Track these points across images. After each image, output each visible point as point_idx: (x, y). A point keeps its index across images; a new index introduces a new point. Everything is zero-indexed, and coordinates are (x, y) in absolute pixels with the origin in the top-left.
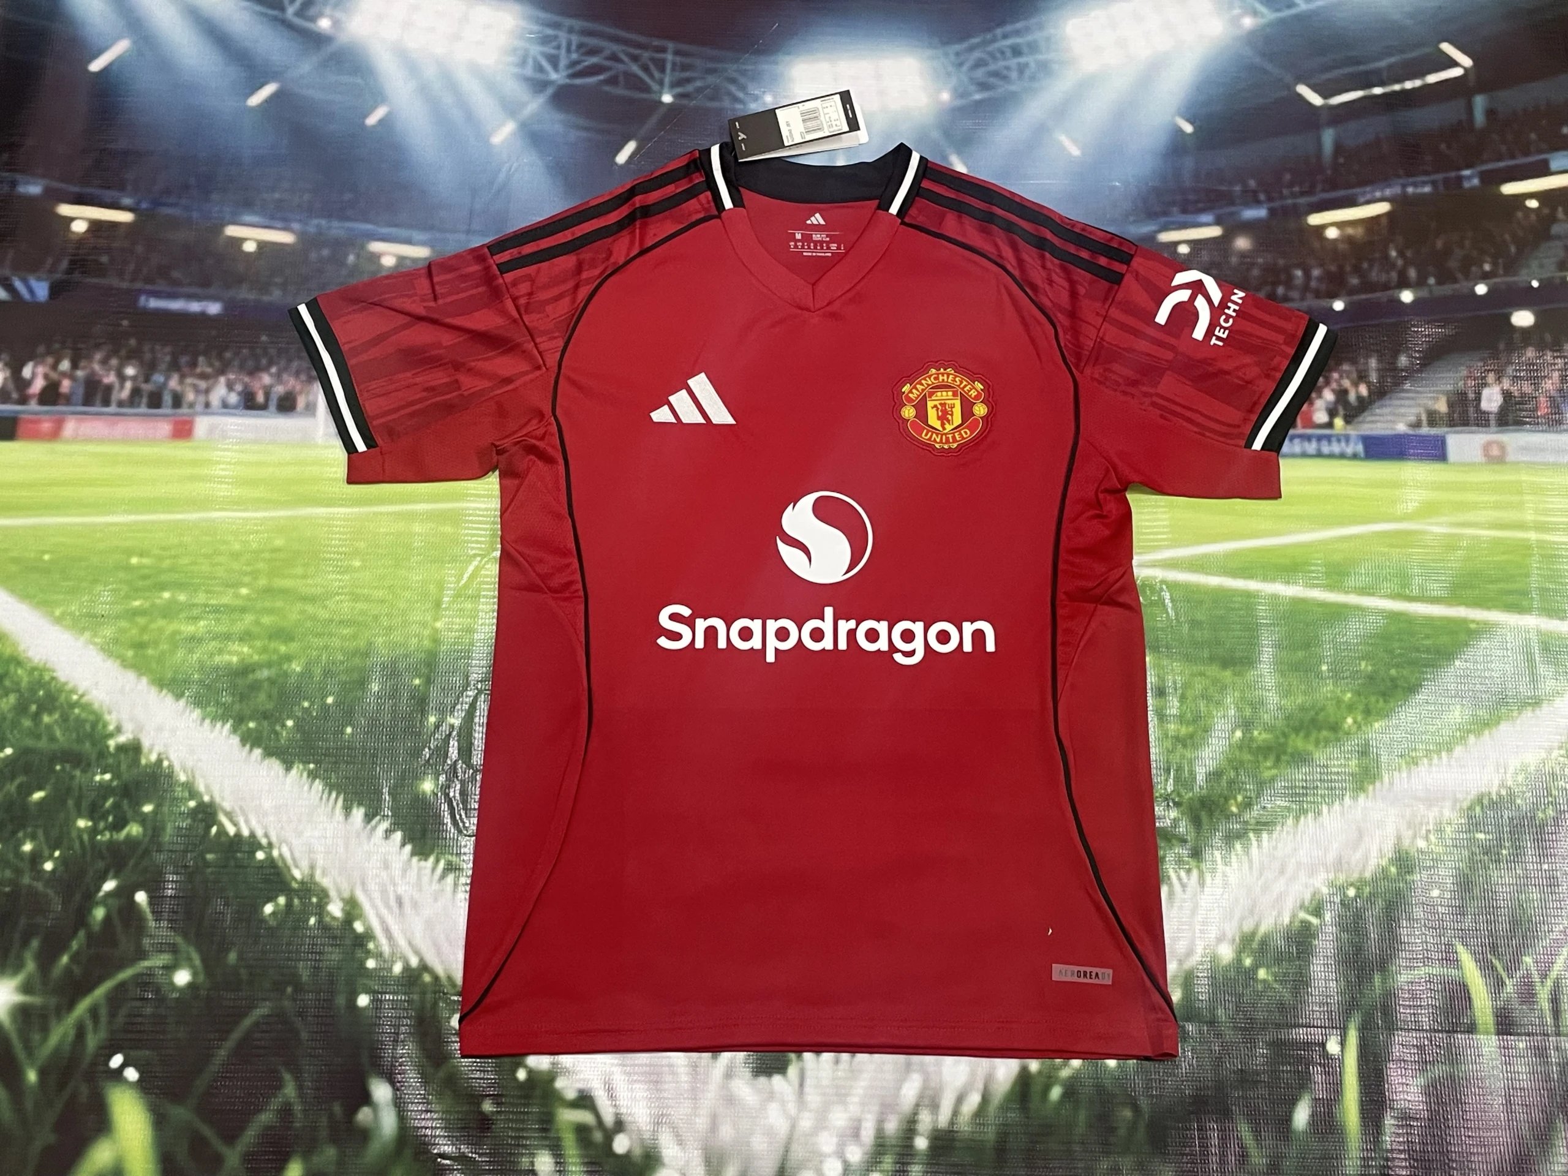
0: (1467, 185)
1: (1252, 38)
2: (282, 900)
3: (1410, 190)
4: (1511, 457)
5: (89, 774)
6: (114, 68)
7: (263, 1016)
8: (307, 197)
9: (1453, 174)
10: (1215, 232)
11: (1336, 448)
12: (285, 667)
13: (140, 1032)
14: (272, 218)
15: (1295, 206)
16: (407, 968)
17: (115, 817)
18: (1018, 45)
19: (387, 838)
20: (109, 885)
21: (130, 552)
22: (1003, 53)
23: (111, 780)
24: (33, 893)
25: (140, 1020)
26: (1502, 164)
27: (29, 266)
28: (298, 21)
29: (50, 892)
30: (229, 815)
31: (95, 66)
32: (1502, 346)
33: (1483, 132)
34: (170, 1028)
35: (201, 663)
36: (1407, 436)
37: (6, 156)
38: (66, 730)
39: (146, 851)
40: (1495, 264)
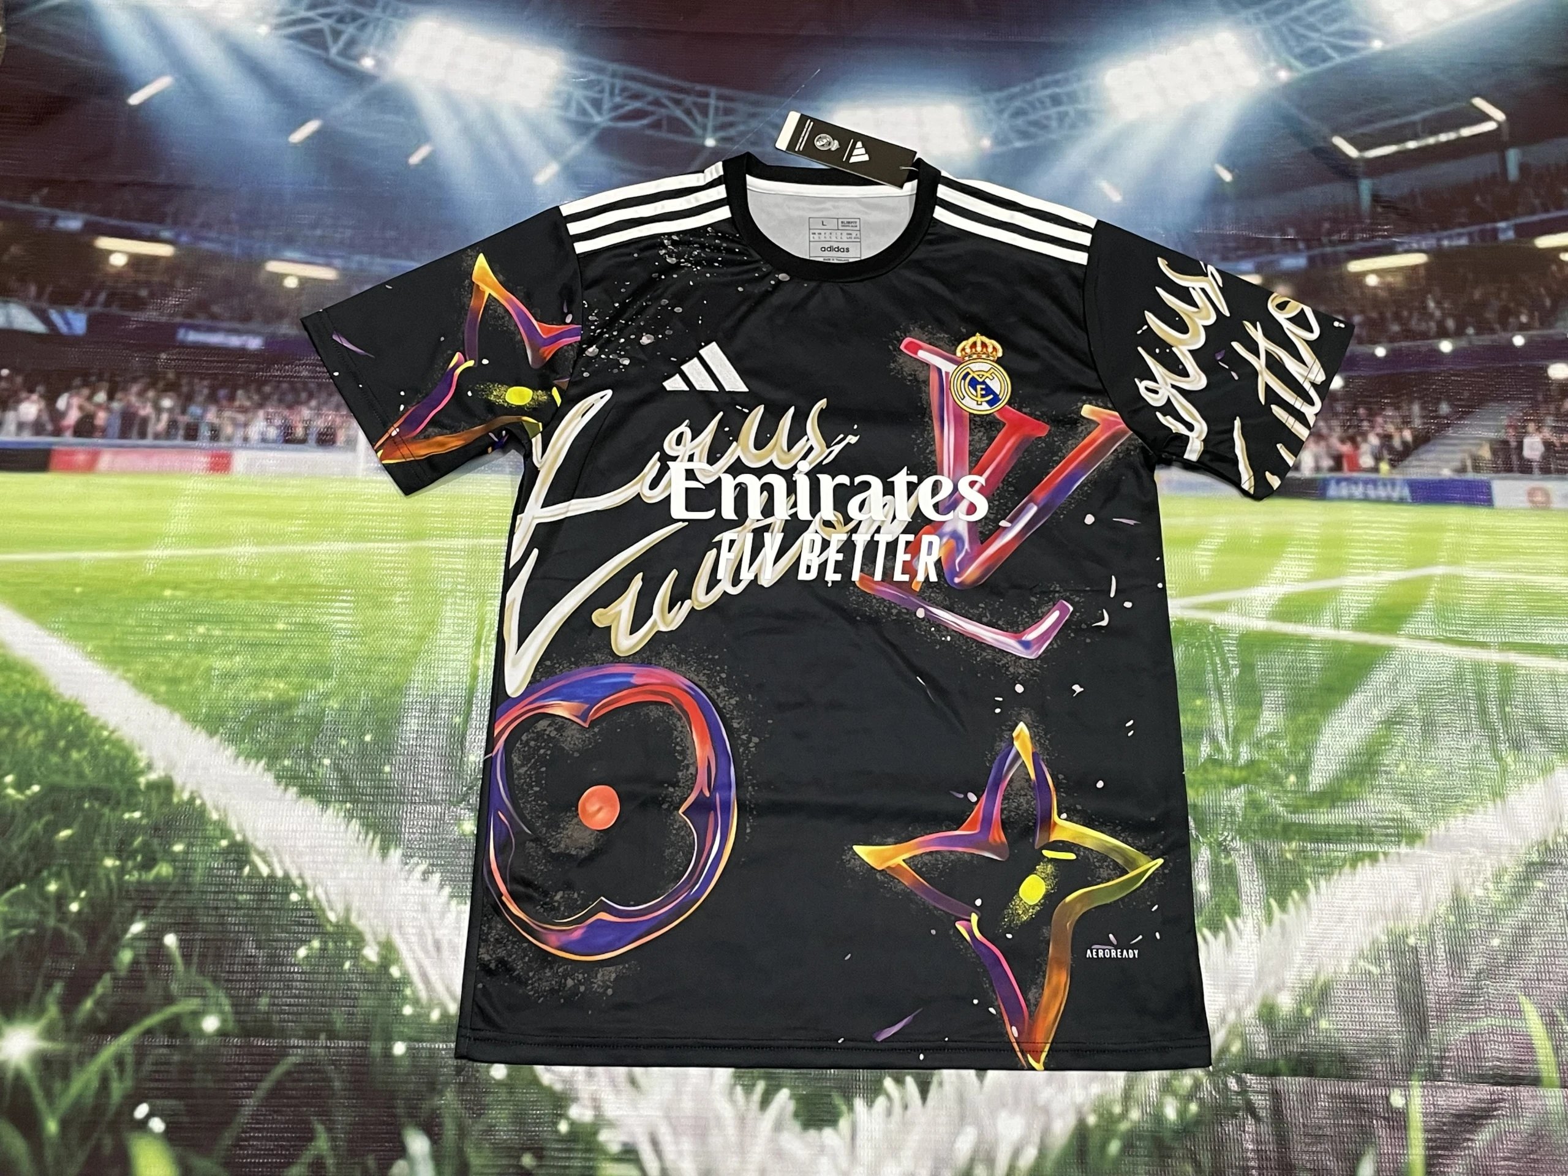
0: (1502, 237)
1: (1288, 90)
2: (316, 944)
3: (1446, 243)
4: (1557, 503)
5: (118, 813)
6: (156, 104)
7: (296, 1065)
8: (349, 233)
9: (1489, 226)
10: (1256, 279)
11: (1382, 493)
12: (323, 704)
13: (167, 1080)
14: (316, 255)
15: (1335, 254)
16: (445, 1015)
17: (144, 856)
18: (1058, 94)
19: (424, 880)
20: (137, 928)
21: (164, 585)
22: (1042, 102)
23: (141, 818)
24: (58, 934)
25: (165, 1068)
26: (1535, 218)
27: (65, 298)
28: (341, 60)
30: (262, 854)
31: (135, 100)
32: (1540, 398)
33: (1517, 185)
34: (197, 1076)
35: (236, 699)
36: (1452, 481)
37: (45, 191)
38: (95, 767)
39: (175, 892)
40: (1531, 317)
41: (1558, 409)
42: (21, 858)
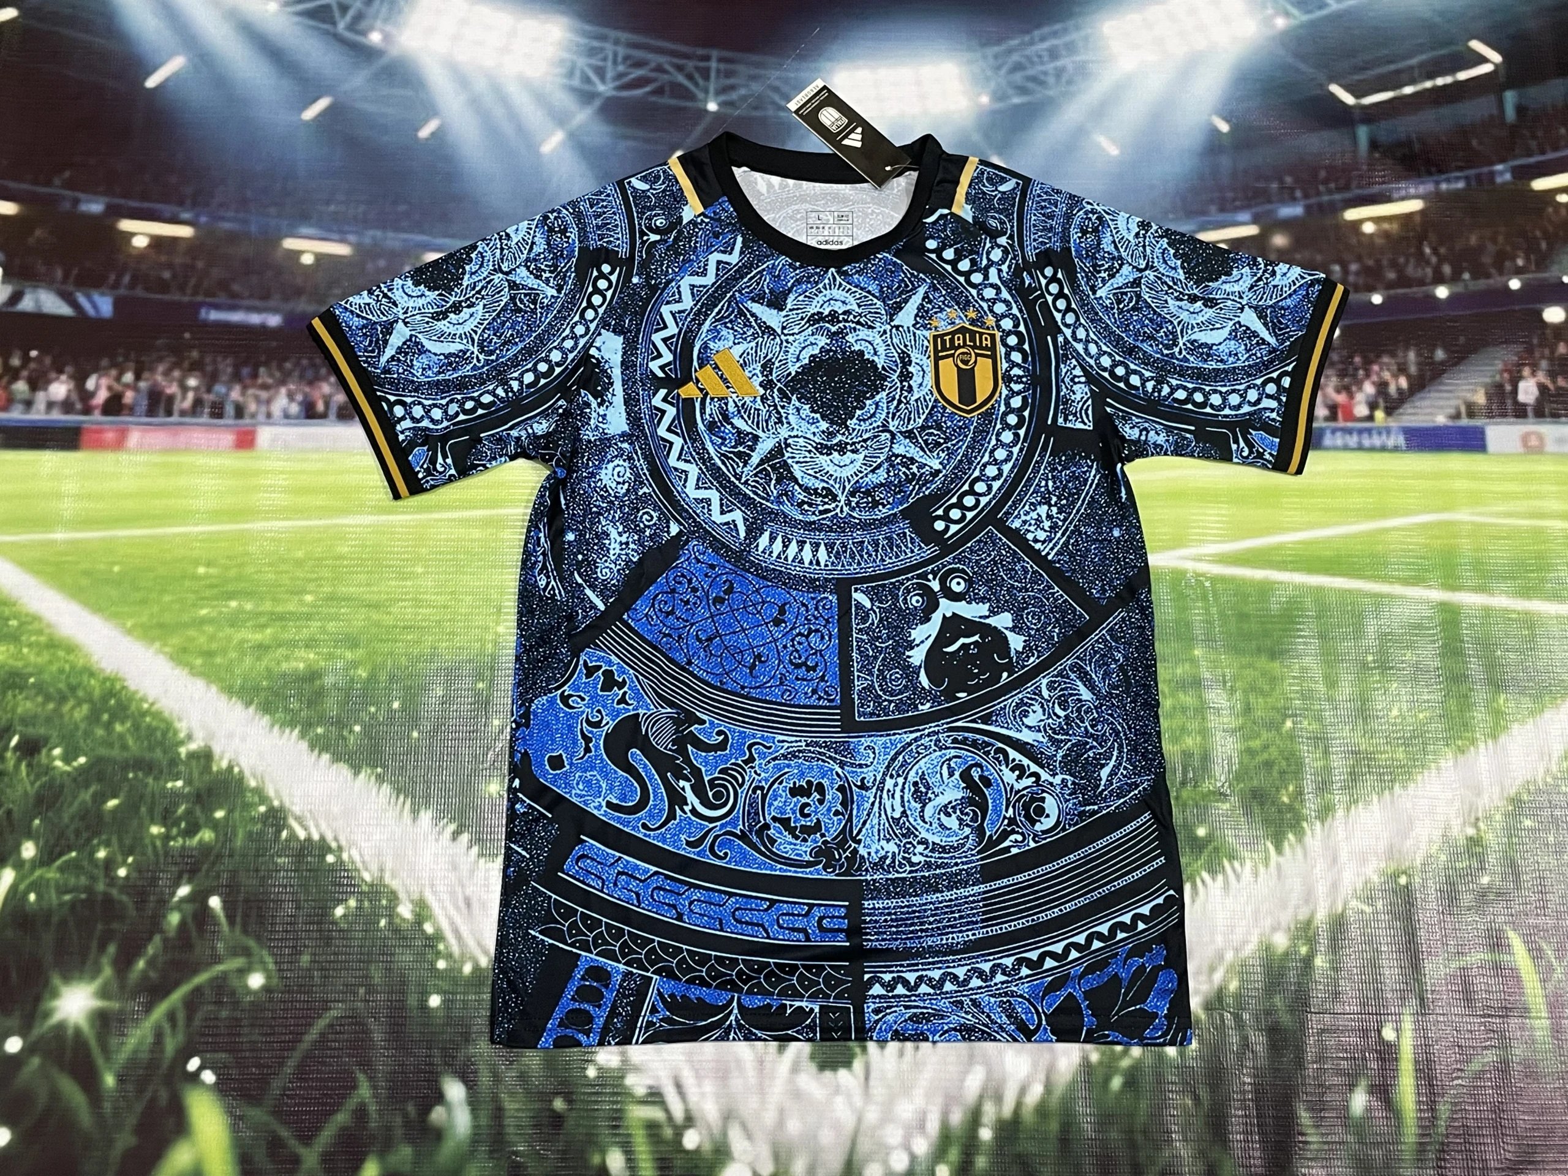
0: (1499, 180)
1: (1285, 38)
2: (352, 903)
3: (1444, 186)
4: (1550, 447)
5: (162, 783)
6: (171, 84)
7: (338, 1018)
8: (362, 208)
9: (1485, 170)
10: (1252, 230)
11: (1377, 441)
12: (351, 673)
13: (216, 1035)
14: (330, 230)
15: (1331, 202)
16: (477, 968)
17: (187, 823)
18: (1055, 47)
19: (454, 840)
20: (184, 891)
21: (197, 562)
22: (1040, 57)
23: (183, 787)
24: (108, 900)
25: (216, 1023)
26: (1532, 160)
27: (91, 281)
28: (349, 35)
29: (125, 898)
30: (298, 819)
31: (151, 83)
32: (1535, 341)
33: (1514, 129)
34: (246, 1030)
35: (269, 670)
36: (1446, 428)
37: (67, 174)
38: (138, 739)
39: (219, 856)
40: (1527, 259)
41: (1553, 352)
42: (72, 827)
